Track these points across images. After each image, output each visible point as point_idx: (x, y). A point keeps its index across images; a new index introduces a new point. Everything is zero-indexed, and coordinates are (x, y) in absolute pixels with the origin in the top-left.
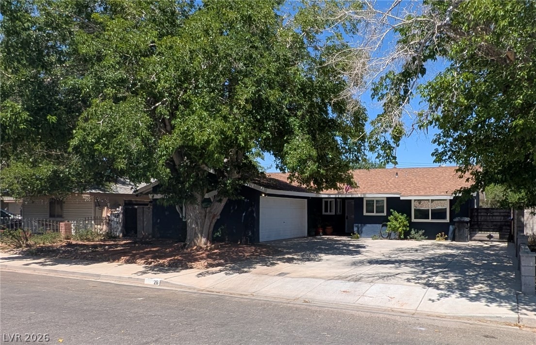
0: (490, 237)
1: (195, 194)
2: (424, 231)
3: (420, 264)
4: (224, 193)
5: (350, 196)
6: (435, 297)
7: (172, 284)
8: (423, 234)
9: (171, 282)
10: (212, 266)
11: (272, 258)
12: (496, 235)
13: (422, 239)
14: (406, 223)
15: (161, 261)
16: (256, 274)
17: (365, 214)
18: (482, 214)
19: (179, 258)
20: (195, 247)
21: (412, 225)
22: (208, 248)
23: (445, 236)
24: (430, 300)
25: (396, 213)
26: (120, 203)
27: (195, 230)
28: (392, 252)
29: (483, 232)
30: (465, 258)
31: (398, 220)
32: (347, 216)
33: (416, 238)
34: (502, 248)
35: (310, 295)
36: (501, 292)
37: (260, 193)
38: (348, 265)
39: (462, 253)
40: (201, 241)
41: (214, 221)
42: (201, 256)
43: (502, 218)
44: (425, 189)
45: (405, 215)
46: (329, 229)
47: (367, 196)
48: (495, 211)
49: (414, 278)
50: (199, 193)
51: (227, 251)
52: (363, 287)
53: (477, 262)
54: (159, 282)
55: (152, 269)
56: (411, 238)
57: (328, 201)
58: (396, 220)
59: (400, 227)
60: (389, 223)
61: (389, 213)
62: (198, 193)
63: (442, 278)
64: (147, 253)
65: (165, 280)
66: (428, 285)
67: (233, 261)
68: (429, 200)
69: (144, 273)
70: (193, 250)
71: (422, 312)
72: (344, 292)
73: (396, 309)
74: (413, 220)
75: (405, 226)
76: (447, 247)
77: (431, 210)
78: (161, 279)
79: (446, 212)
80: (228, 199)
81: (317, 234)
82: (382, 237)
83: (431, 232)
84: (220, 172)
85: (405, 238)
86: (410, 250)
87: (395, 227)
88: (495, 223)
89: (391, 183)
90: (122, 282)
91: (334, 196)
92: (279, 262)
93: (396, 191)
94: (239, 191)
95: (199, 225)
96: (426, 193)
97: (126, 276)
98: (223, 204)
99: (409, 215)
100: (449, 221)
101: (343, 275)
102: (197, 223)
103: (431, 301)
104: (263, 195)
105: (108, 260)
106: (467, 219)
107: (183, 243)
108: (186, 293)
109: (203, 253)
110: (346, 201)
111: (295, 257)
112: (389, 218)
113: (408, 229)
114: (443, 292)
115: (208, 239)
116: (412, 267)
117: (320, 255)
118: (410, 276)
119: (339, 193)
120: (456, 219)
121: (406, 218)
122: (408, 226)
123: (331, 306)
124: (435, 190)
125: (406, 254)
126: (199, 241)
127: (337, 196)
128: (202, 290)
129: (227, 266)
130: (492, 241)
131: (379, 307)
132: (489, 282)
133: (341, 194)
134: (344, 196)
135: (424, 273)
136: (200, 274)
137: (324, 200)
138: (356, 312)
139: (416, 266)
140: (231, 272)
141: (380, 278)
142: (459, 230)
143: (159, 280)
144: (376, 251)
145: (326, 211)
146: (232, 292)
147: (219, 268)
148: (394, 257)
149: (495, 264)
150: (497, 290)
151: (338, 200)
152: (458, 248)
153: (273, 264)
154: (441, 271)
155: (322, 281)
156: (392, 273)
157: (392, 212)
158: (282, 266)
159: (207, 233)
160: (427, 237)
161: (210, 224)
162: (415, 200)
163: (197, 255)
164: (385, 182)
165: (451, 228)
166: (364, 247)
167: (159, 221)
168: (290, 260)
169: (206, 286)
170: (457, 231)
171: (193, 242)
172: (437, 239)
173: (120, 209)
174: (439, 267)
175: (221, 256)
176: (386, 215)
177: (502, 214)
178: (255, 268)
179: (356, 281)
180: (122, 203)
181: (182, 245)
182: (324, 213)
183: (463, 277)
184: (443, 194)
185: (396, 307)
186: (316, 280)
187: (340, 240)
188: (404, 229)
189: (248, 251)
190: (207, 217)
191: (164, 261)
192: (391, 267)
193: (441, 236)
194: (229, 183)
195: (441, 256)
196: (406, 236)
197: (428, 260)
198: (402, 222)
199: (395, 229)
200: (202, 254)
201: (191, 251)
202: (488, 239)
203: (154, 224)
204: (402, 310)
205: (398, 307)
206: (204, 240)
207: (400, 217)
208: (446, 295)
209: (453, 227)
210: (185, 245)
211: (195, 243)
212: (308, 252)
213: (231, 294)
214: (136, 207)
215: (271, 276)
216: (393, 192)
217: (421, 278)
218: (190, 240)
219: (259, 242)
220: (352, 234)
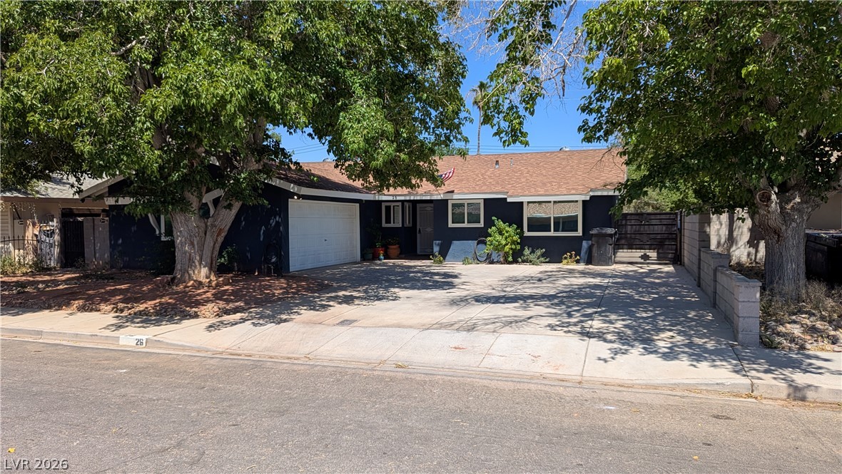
0: (645, 257)
1: (188, 195)
2: (544, 250)
3: (556, 301)
4: (235, 193)
5: (428, 198)
6: (607, 355)
7: (167, 344)
8: (543, 255)
9: (167, 341)
10: (227, 312)
11: (318, 297)
12: (653, 254)
13: (542, 262)
14: (516, 238)
15: (142, 307)
16: (303, 323)
17: (451, 225)
18: (633, 222)
19: (170, 301)
20: (192, 282)
21: (525, 241)
22: (214, 284)
23: (576, 257)
24: (599, 359)
25: (500, 224)
26: (53, 213)
27: (190, 255)
28: (503, 283)
29: (633, 251)
30: (622, 291)
31: (503, 234)
32: (420, 230)
33: (531, 262)
34: (668, 274)
35: (403, 356)
36: (705, 343)
37: (292, 195)
38: (444, 305)
39: (613, 283)
40: (199, 272)
41: (220, 239)
42: (204, 296)
43: (664, 228)
44: (544, 184)
45: (515, 226)
46: (394, 249)
47: (455, 197)
48: (653, 217)
49: (558, 323)
50: (195, 194)
51: (244, 288)
52: (483, 339)
53: (644, 297)
54: (144, 342)
55: (131, 319)
56: (523, 261)
57: (389, 207)
58: (501, 233)
59: (507, 244)
60: (489, 238)
61: (489, 224)
62: (192, 194)
63: (604, 323)
64: (113, 293)
65: (155, 338)
66: (587, 334)
67: (259, 303)
68: (550, 202)
69: (119, 327)
70: (188, 287)
71: (592, 379)
72: (456, 348)
73: (548, 375)
74: (527, 234)
75: (513, 242)
76: (584, 274)
77: (554, 218)
78: (147, 337)
79: (577, 221)
80: (243, 205)
81: (376, 257)
82: (477, 260)
83: (554, 251)
84: (227, 160)
85: (515, 261)
86: (530, 279)
87: (499, 245)
88: (652, 236)
89: (490, 177)
90: (81, 342)
91: (402, 198)
92: (331, 303)
93: (499, 188)
94: (260, 191)
95: (196, 246)
96: (547, 191)
97: (87, 332)
98: (234, 211)
99: (520, 226)
100: (581, 235)
101: (444, 321)
102: (192, 244)
103: (602, 362)
104: (296, 197)
105: (49, 307)
106: (610, 231)
107: (169, 277)
108: (196, 359)
109: (208, 292)
110: (418, 206)
111: (355, 294)
112: (489, 230)
113: (518, 247)
114: (615, 346)
115: (211, 269)
116: (548, 307)
117: (393, 290)
118: (554, 321)
119: (410, 194)
120: (594, 231)
121: (516, 230)
122: (518, 243)
123: (445, 373)
124: (560, 186)
125: (526, 286)
126: (196, 272)
127: (408, 198)
128: (221, 353)
129: (251, 312)
130: (648, 263)
131: (521, 373)
132: (679, 327)
133: (414, 195)
134: (418, 198)
135: (570, 315)
136: (210, 326)
137: (384, 205)
138: (489, 381)
139: (552, 304)
140: (261, 322)
141: (506, 326)
142: (599, 247)
143: (144, 338)
144: (477, 281)
145: (388, 221)
146: (272, 354)
147: (238, 316)
148: (511, 291)
149: (672, 298)
150: (697, 341)
151: (407, 205)
152: (603, 275)
153: (324, 307)
154: (596, 312)
155: (415, 332)
156: (521, 317)
157: (493, 221)
158: (339, 311)
159: (209, 260)
160: (547, 260)
161: (214, 244)
162: (529, 203)
163: (198, 295)
164: (480, 175)
165: (585, 244)
166: (456, 277)
167: (120, 241)
168: (348, 300)
169: (226, 346)
170: (595, 249)
171: (186, 275)
172: (565, 261)
173: (54, 224)
174: (589, 305)
175: (237, 295)
176: (483, 226)
177: (665, 222)
178: (299, 314)
179: (469, 330)
180: (57, 213)
181: (169, 279)
182: (384, 225)
183: (635, 321)
184: (573, 192)
185: (548, 371)
186: (405, 330)
187: (415, 267)
188: (513, 247)
189: (278, 287)
190: (208, 233)
191: (145, 305)
192: (515, 307)
193: (571, 257)
194: (244, 179)
195: (581, 288)
196: (516, 257)
197: (565, 294)
198: (509, 236)
199: (498, 248)
200: (205, 292)
201: (184, 288)
202: (642, 261)
203: (113, 247)
204: (560, 377)
205: (551, 372)
206: (204, 271)
207: (507, 229)
208: (623, 351)
209: (587, 243)
210: (173, 279)
211: (189, 275)
212: (373, 287)
213: (271, 358)
214: (79, 219)
215: (329, 325)
216: (494, 190)
217: (569, 324)
218: (181, 270)
219: (288, 271)
220: (431, 257)
